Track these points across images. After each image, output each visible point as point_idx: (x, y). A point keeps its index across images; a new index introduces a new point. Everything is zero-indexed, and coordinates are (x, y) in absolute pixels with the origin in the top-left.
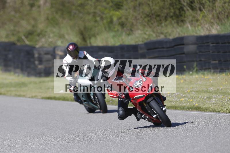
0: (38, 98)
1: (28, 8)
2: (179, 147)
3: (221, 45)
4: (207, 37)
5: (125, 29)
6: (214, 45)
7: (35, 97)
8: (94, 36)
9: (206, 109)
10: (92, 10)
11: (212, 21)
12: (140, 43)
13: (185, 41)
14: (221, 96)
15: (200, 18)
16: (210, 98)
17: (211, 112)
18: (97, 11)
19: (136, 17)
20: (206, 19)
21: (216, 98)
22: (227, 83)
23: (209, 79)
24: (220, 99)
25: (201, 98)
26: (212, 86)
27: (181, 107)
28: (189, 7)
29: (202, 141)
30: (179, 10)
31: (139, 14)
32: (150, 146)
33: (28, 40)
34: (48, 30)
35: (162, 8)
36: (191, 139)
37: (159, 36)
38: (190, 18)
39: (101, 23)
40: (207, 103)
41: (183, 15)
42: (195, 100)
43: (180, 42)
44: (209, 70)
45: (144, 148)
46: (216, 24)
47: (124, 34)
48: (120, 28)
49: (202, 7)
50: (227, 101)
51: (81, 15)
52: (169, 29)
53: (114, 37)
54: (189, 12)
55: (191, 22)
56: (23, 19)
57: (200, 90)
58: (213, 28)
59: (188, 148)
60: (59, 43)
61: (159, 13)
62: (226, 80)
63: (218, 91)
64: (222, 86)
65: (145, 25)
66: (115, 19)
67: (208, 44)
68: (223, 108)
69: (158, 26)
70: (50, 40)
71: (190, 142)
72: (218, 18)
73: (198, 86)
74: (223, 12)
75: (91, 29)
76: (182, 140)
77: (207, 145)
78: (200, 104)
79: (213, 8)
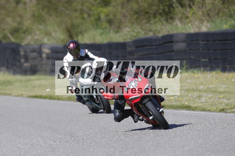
0: (24, 97)
1: (14, 5)
2: (168, 147)
3: (211, 42)
4: (197, 35)
5: (113, 26)
6: (204, 42)
7: (21, 95)
8: (81, 33)
9: (196, 108)
10: (79, 7)
11: (202, 18)
12: (128, 40)
13: (174, 39)
14: (211, 95)
15: (190, 15)
16: (200, 97)
17: (201, 111)
18: (85, 8)
19: (124, 14)
20: (196, 16)
21: (206, 97)
22: (217, 81)
23: (199, 78)
24: (210, 98)
25: (191, 96)
26: (202, 84)
27: (170, 106)
28: (178, 3)
29: (191, 141)
30: (168, 6)
31: (127, 11)
32: (138, 146)
33: (13, 38)
34: (34, 27)
35: (151, 5)
36: (181, 138)
37: (148, 34)
38: (180, 15)
39: (88, 20)
40: (197, 102)
41: (172, 12)
42: (185, 99)
43: (169, 39)
44: (199, 68)
45: (133, 148)
46: (206, 22)
47: (112, 31)
48: (107, 25)
49: (191, 4)
50: (217, 99)
51: (68, 12)
52: (158, 27)
53: (101, 34)
54: (178, 9)
55: (181, 19)
56: (9, 16)
57: (190, 88)
58: (203, 25)
59: (178, 148)
60: (45, 41)
61: (148, 10)
62: (217, 79)
63: (208, 89)
64: (212, 85)
65: (133, 23)
66: (103, 16)
67: (198, 42)
68: (213, 107)
69: (147, 23)
70: (36, 37)
71: (180, 141)
72: (208, 15)
73: (187, 85)
74: (213, 9)
75: (78, 26)
76: (171, 140)
77: (197, 144)
78: (190, 103)
79: (203, 5)
